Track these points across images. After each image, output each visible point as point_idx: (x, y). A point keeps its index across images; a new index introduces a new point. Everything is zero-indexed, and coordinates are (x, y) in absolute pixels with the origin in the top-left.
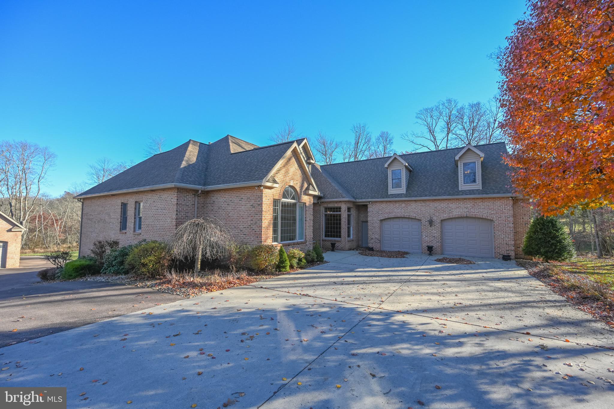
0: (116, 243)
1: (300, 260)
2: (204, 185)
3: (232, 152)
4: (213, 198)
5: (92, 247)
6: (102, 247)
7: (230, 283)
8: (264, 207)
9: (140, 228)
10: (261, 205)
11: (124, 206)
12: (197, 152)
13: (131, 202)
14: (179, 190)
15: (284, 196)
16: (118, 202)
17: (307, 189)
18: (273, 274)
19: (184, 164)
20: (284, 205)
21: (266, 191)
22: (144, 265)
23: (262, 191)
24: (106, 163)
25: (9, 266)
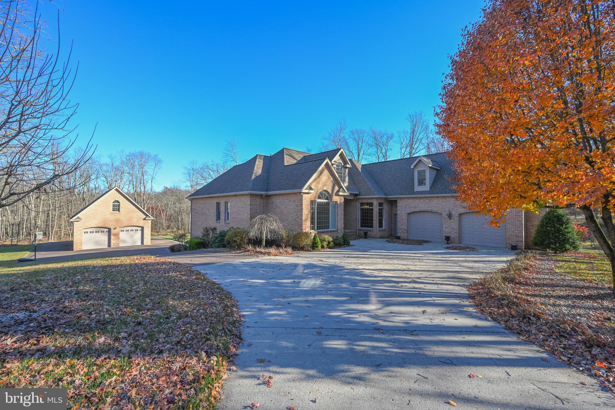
0: (215, 229)
1: (329, 243)
2: (267, 191)
3: (286, 164)
4: (273, 200)
5: (202, 231)
6: (207, 231)
7: (281, 253)
8: (304, 206)
9: (228, 219)
10: (302, 205)
11: (218, 204)
12: (262, 164)
13: (222, 202)
14: (252, 195)
15: (319, 198)
16: (215, 201)
17: (338, 191)
18: (309, 251)
19: (253, 177)
20: (320, 204)
21: (305, 196)
22: (235, 242)
23: (302, 196)
24: (195, 164)
25: (145, 244)
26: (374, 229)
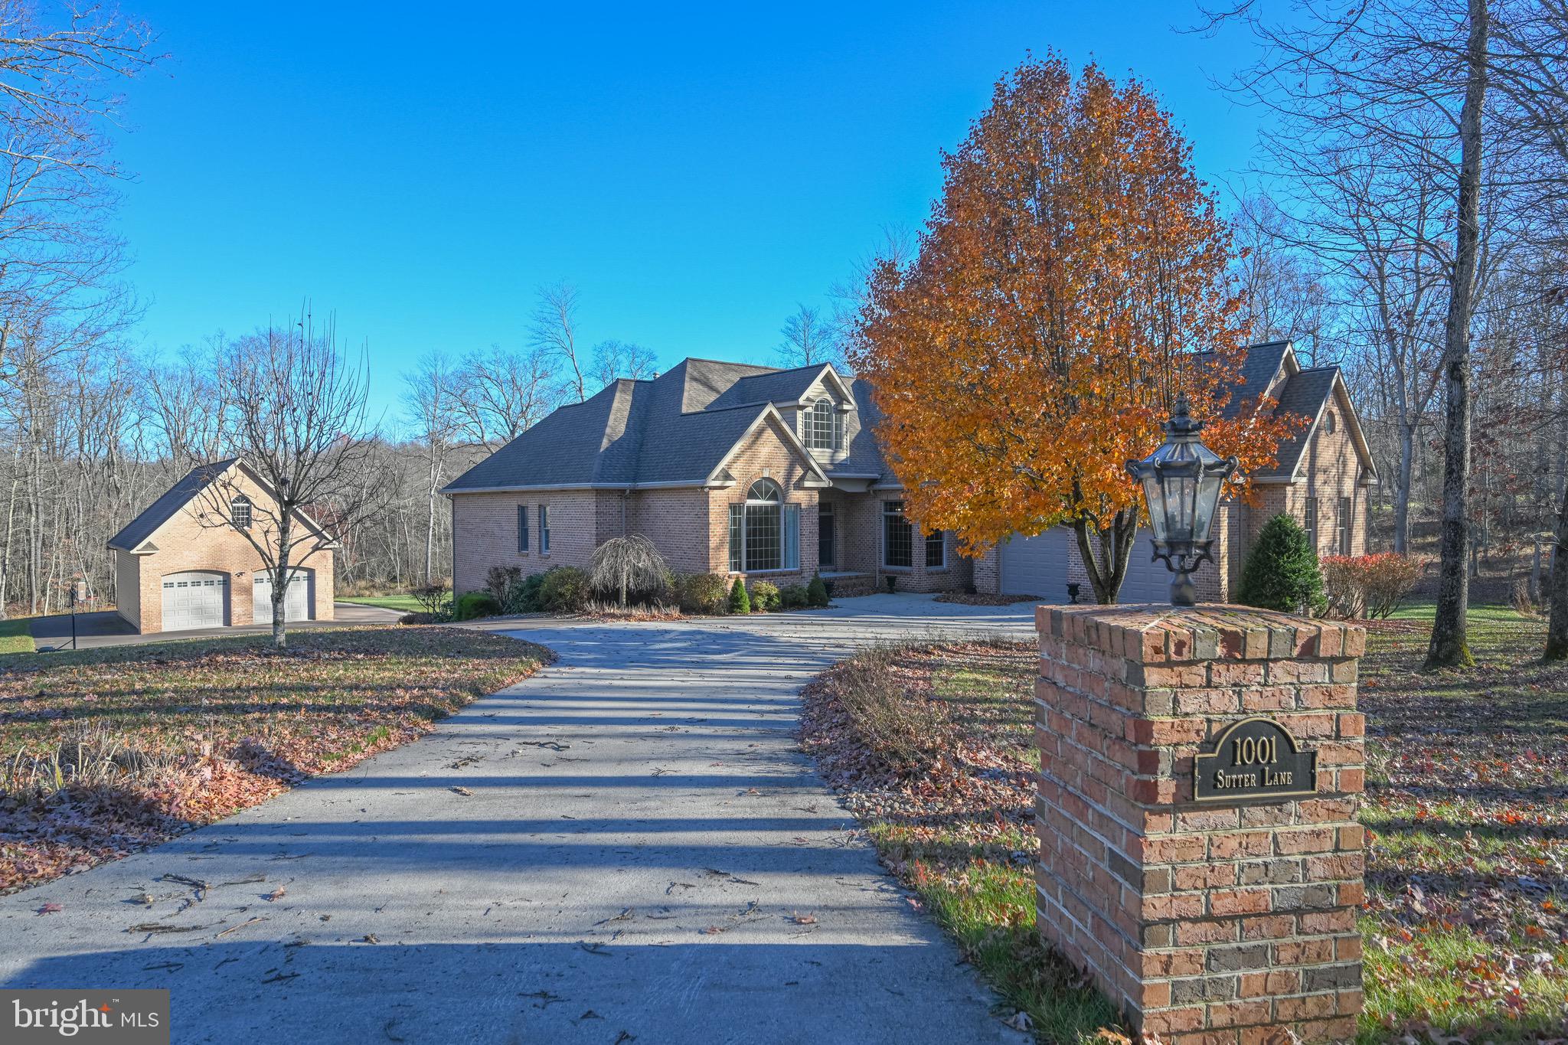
0: (515, 571)
1: (770, 598)
2: (635, 480)
3: (685, 410)
4: (649, 501)
5: (486, 575)
6: (499, 576)
7: (654, 616)
8: (712, 518)
9: (547, 548)
10: (707, 514)
11: (522, 510)
12: (628, 408)
13: (532, 505)
14: (599, 492)
15: (751, 495)
16: (514, 503)
17: (802, 478)
18: (719, 614)
19: (605, 443)
20: (752, 511)
21: (713, 494)
22: (561, 595)
23: (707, 493)
25: (319, 617)
26: (914, 569)
